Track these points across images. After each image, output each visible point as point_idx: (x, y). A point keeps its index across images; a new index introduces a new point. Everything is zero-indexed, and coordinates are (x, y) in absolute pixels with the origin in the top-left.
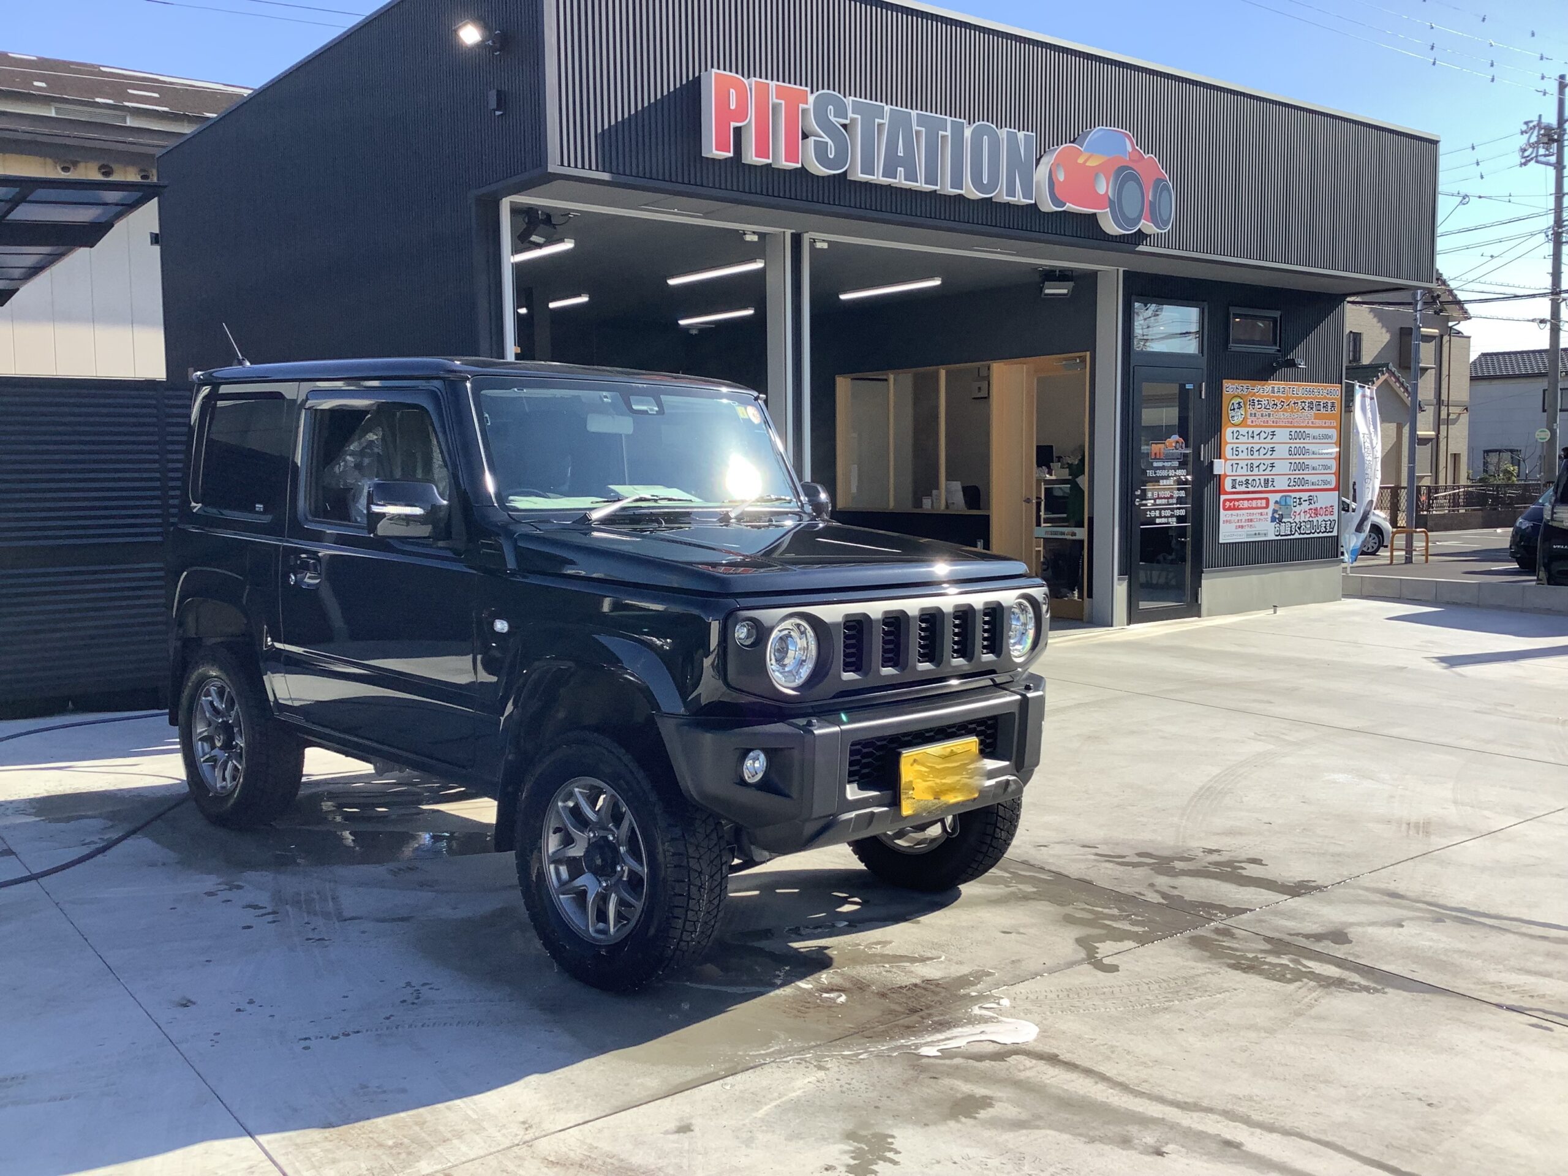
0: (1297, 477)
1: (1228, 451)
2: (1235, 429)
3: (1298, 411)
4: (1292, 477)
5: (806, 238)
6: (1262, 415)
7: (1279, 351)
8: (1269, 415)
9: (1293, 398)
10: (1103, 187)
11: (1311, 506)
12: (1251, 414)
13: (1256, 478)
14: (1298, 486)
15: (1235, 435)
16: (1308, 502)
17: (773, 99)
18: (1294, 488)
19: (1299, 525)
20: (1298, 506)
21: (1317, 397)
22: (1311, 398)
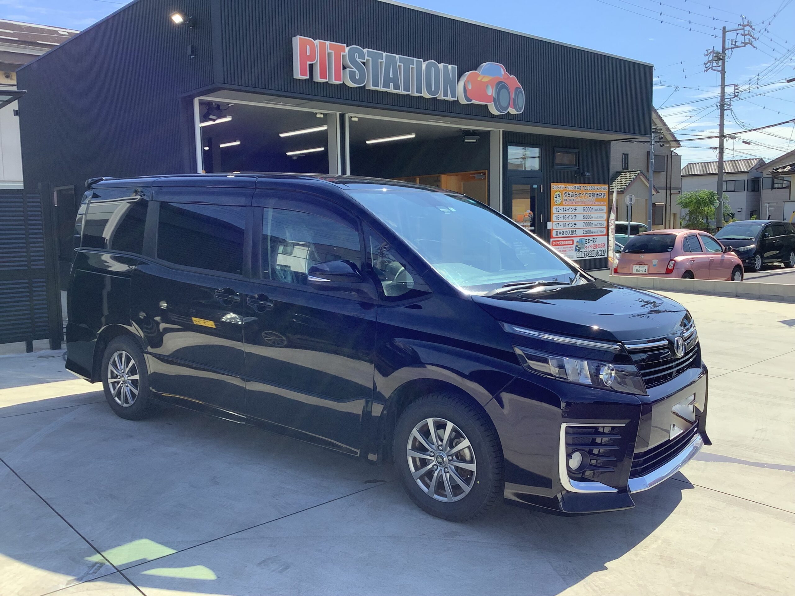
0: (587, 229)
1: (554, 217)
2: (557, 207)
3: (587, 198)
4: (585, 230)
5: (347, 116)
6: (570, 200)
7: (578, 169)
8: (574, 199)
10: (491, 92)
11: (595, 243)
12: (565, 199)
13: (568, 230)
14: (588, 234)
15: (557, 210)
16: (592, 242)
17: (328, 50)
18: (586, 235)
19: (588, 253)
20: (588, 243)
21: (596, 191)
22: (593, 191)
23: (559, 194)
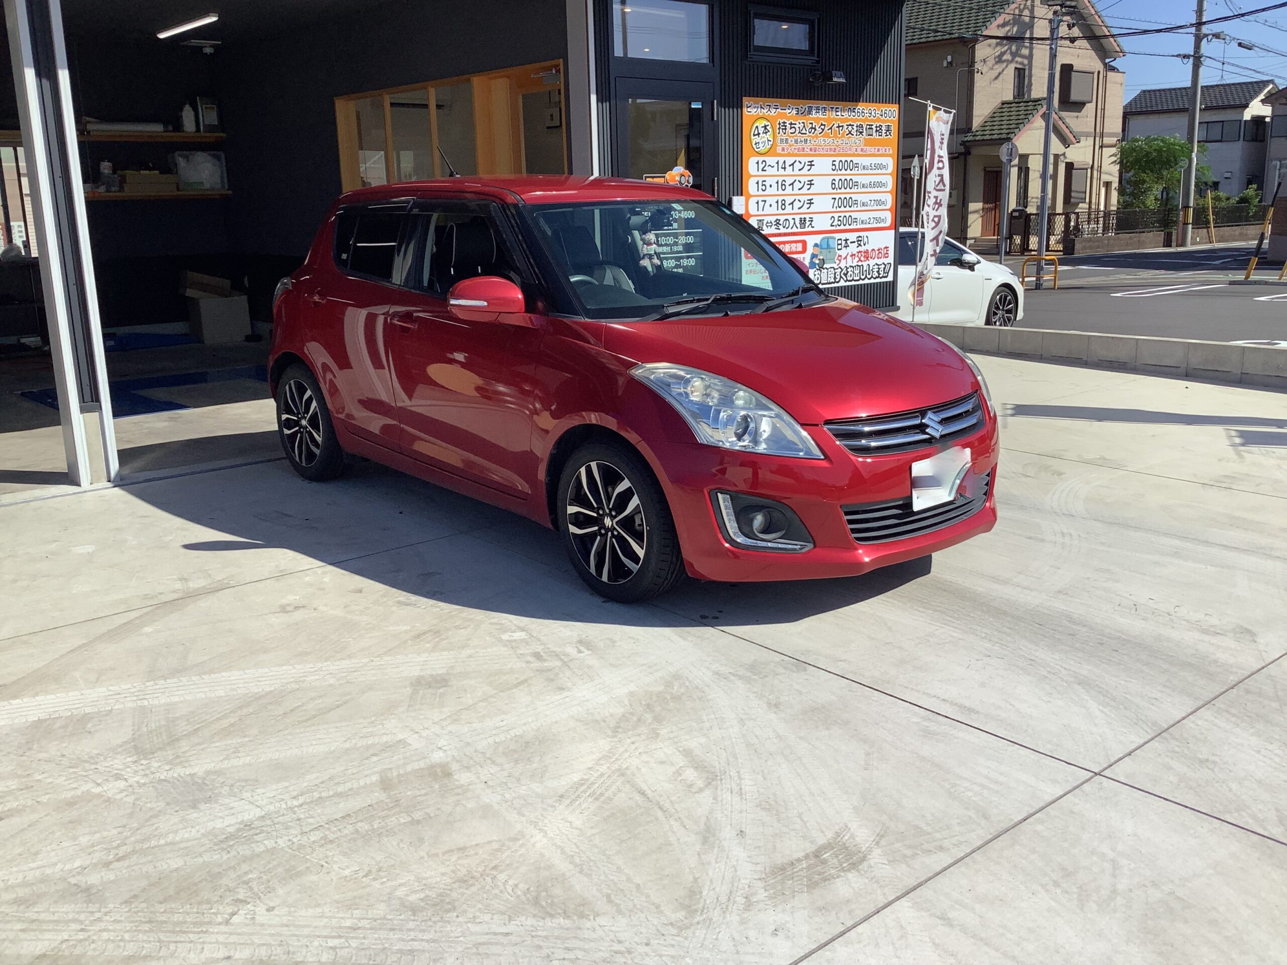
0: (842, 215)
1: (751, 186)
2: (761, 159)
3: (843, 136)
4: (836, 215)
6: (796, 141)
7: (818, 62)
8: (806, 141)
9: (836, 120)
11: (862, 248)
12: (782, 140)
13: (790, 218)
14: (843, 225)
15: (761, 166)
16: (856, 244)
18: (838, 228)
19: (844, 271)
20: (844, 249)
21: (866, 120)
22: (859, 121)
23: (765, 127)
